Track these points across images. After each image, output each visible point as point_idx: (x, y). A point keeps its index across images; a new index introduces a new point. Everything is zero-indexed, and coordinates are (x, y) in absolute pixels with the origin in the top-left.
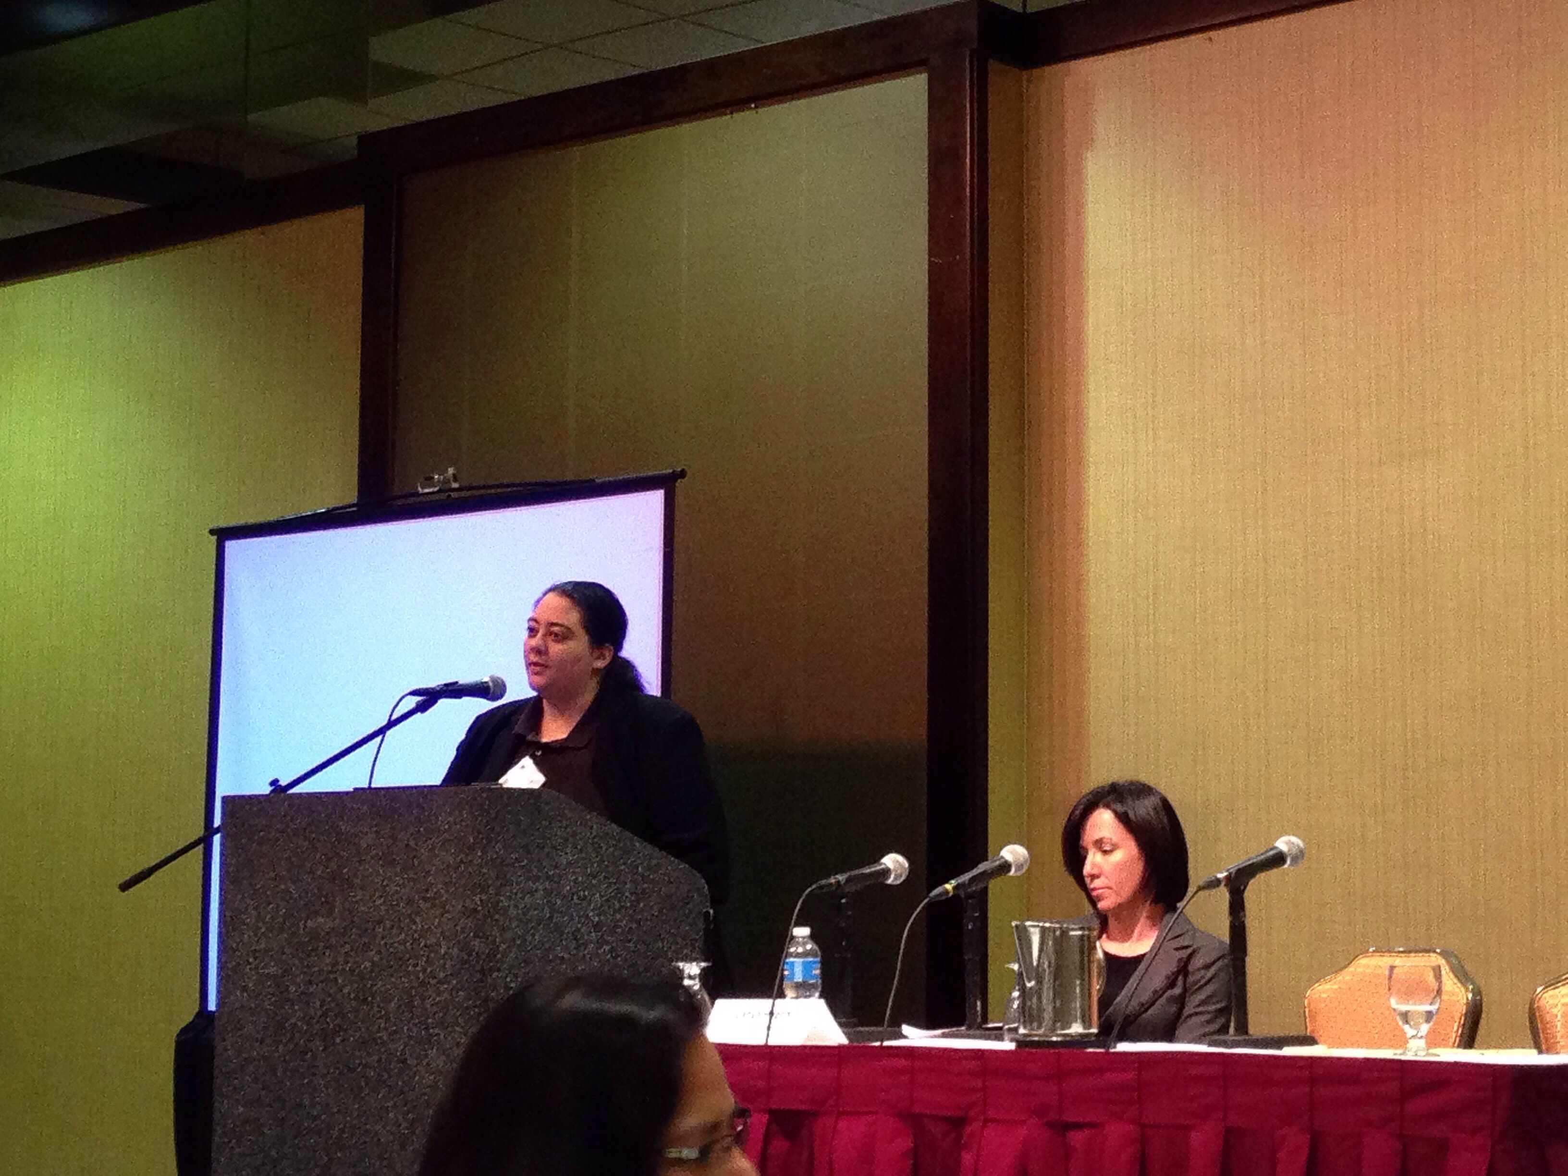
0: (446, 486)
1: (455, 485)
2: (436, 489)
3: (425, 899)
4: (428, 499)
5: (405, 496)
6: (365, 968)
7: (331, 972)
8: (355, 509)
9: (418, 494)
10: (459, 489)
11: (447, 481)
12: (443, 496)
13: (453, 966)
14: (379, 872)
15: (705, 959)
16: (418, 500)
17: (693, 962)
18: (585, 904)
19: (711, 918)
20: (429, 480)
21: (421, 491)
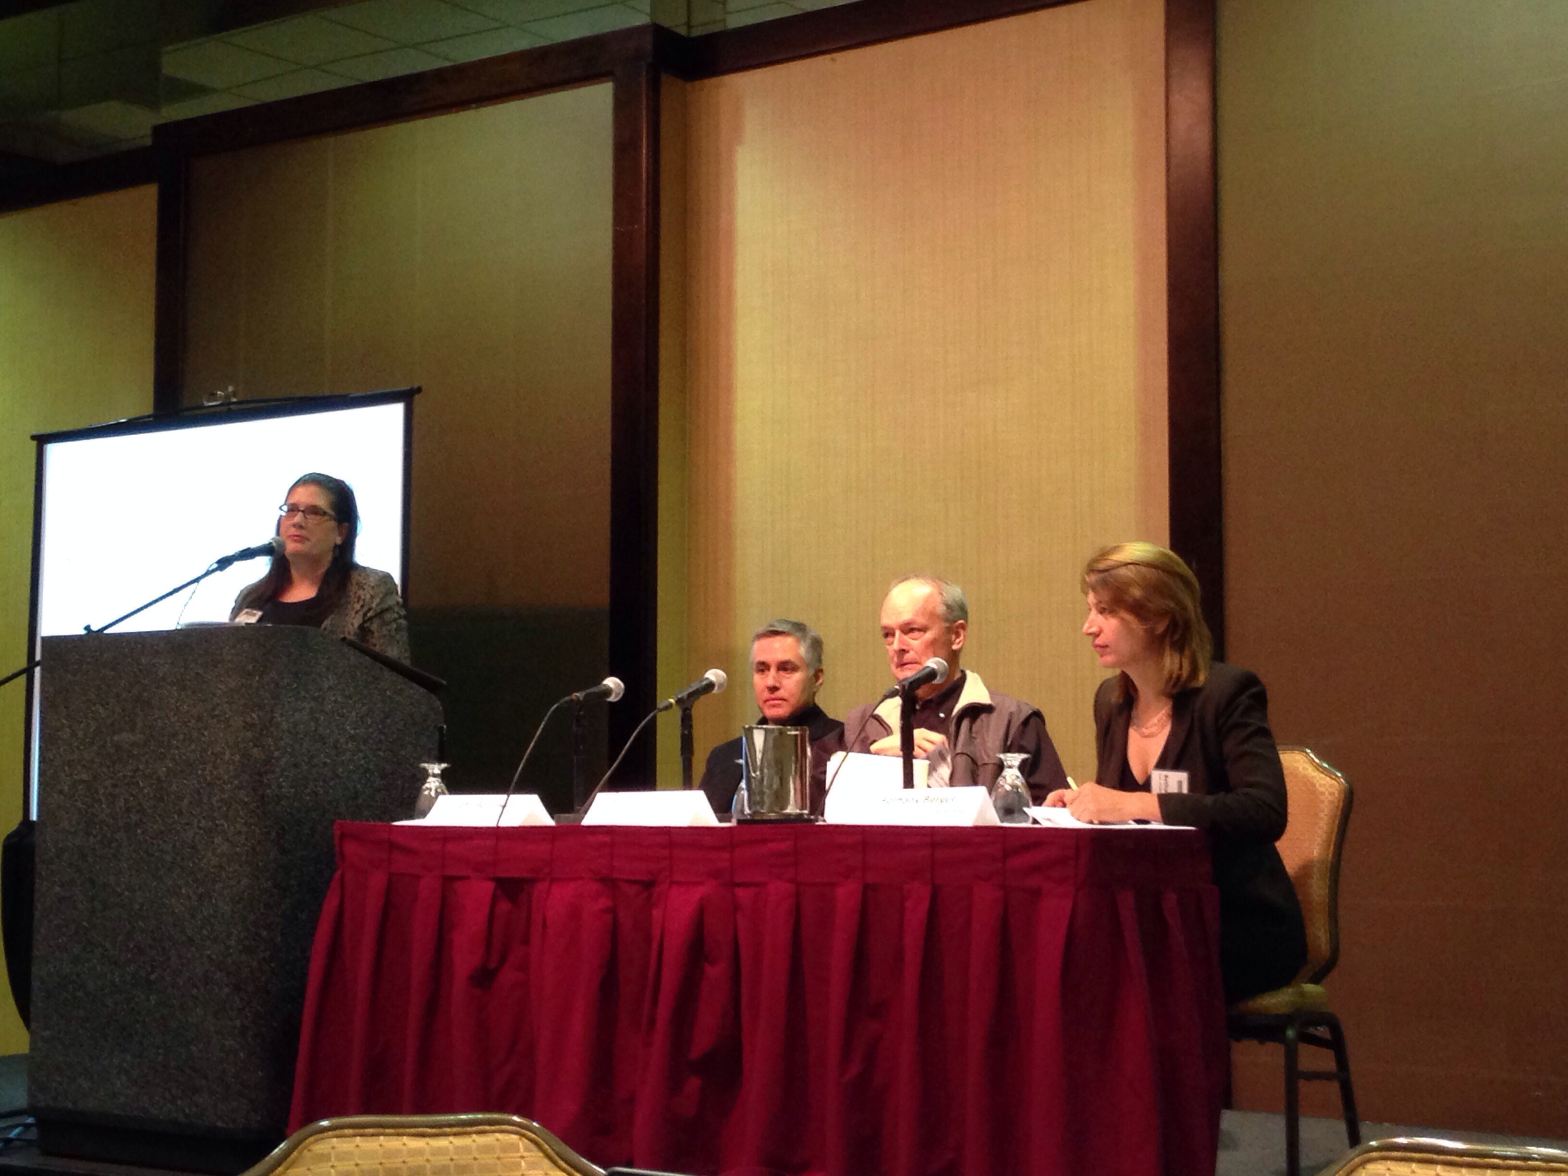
0: (227, 401)
1: (234, 400)
2: (219, 402)
3: (213, 717)
4: (213, 410)
5: (193, 409)
6: (162, 772)
7: (132, 777)
8: (151, 419)
9: (202, 407)
10: (239, 403)
11: (227, 397)
12: (224, 409)
13: (236, 770)
14: (174, 695)
15: (444, 762)
16: (204, 411)
17: (434, 764)
18: (343, 719)
19: (444, 732)
20: (212, 396)
21: (207, 404)
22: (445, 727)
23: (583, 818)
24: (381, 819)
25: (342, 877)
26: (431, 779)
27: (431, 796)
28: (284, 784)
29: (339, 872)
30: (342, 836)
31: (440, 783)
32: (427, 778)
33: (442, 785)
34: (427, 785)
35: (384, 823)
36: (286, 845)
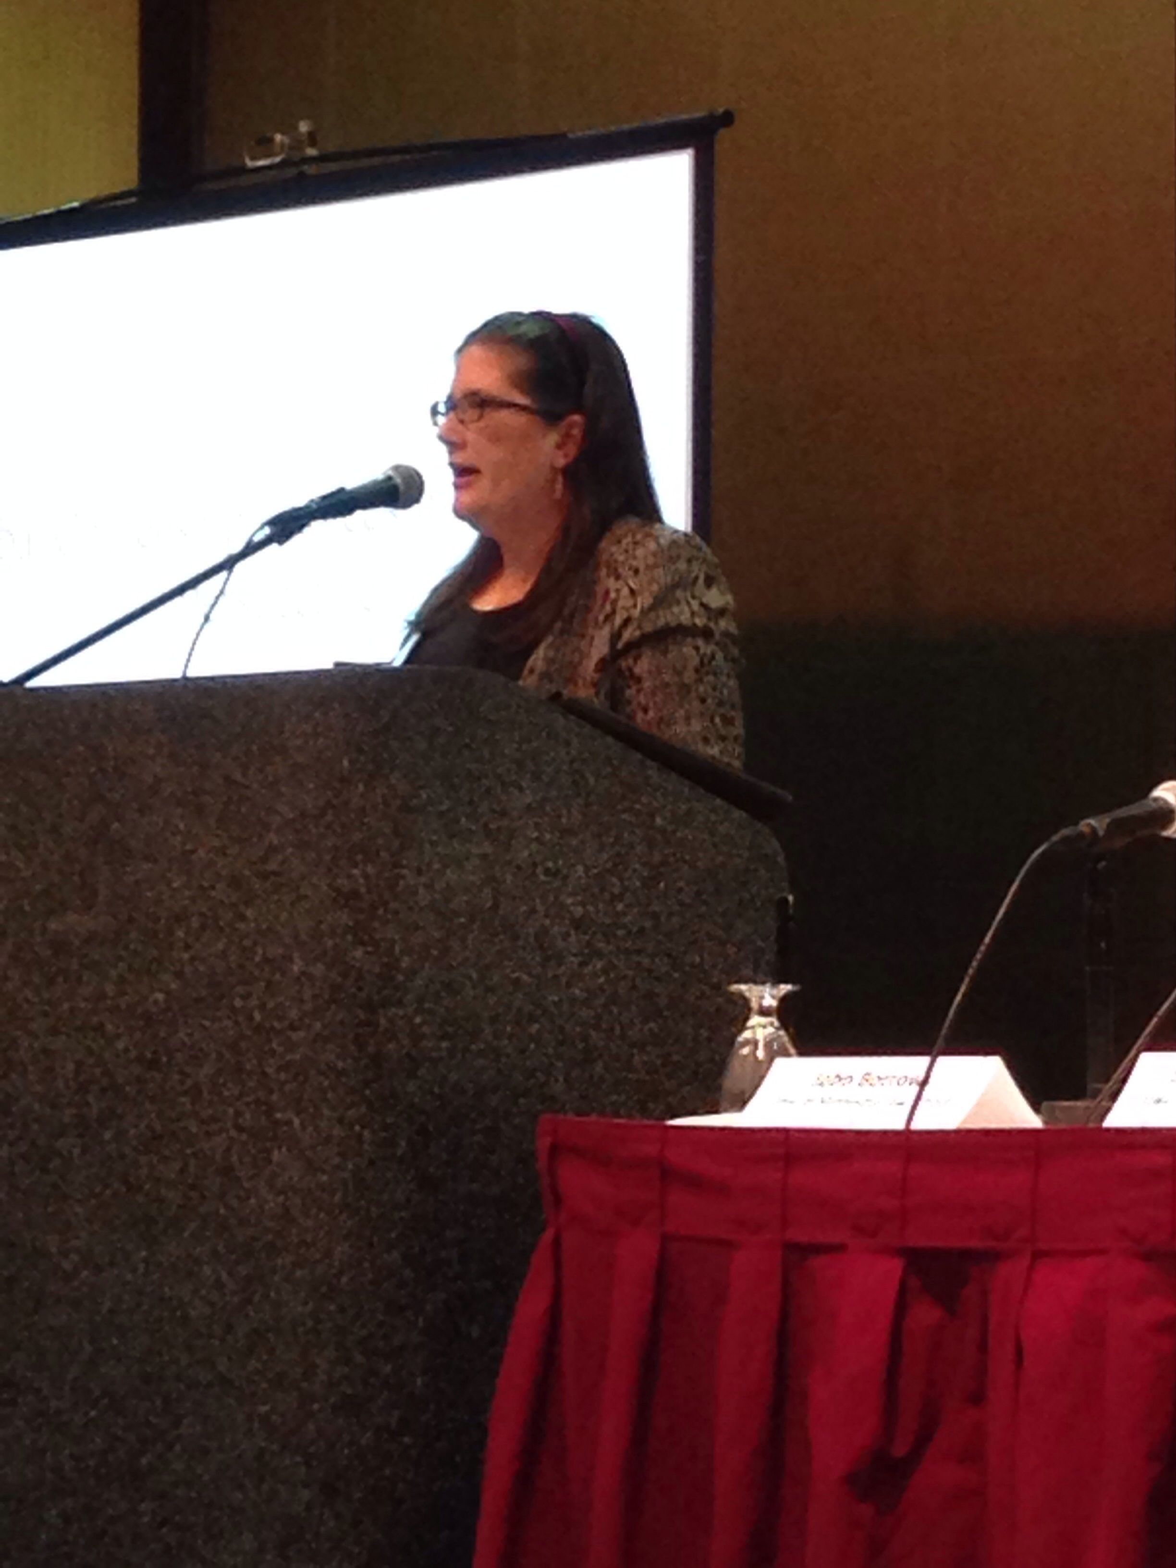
0: (297, 156)
1: (311, 152)
2: (278, 159)
3: (264, 876)
4: (264, 177)
5: (223, 175)
6: (156, 1002)
7: (91, 1012)
9: (244, 170)
10: (322, 159)
11: (297, 145)
12: (291, 172)
13: (315, 997)
14: (177, 826)
15: (786, 982)
16: (245, 181)
17: (763, 983)
18: (557, 883)
19: (791, 911)
20: (264, 144)
21: (250, 164)
22: (791, 898)
23: (1108, 1110)
24: (644, 1111)
25: (557, 1243)
26: (755, 1020)
27: (756, 1058)
28: (425, 1029)
29: (548, 1235)
30: (554, 1150)
31: (777, 1029)
32: (747, 1019)
33: (782, 1033)
34: (747, 1034)
35: (651, 1122)
36: (432, 1170)
